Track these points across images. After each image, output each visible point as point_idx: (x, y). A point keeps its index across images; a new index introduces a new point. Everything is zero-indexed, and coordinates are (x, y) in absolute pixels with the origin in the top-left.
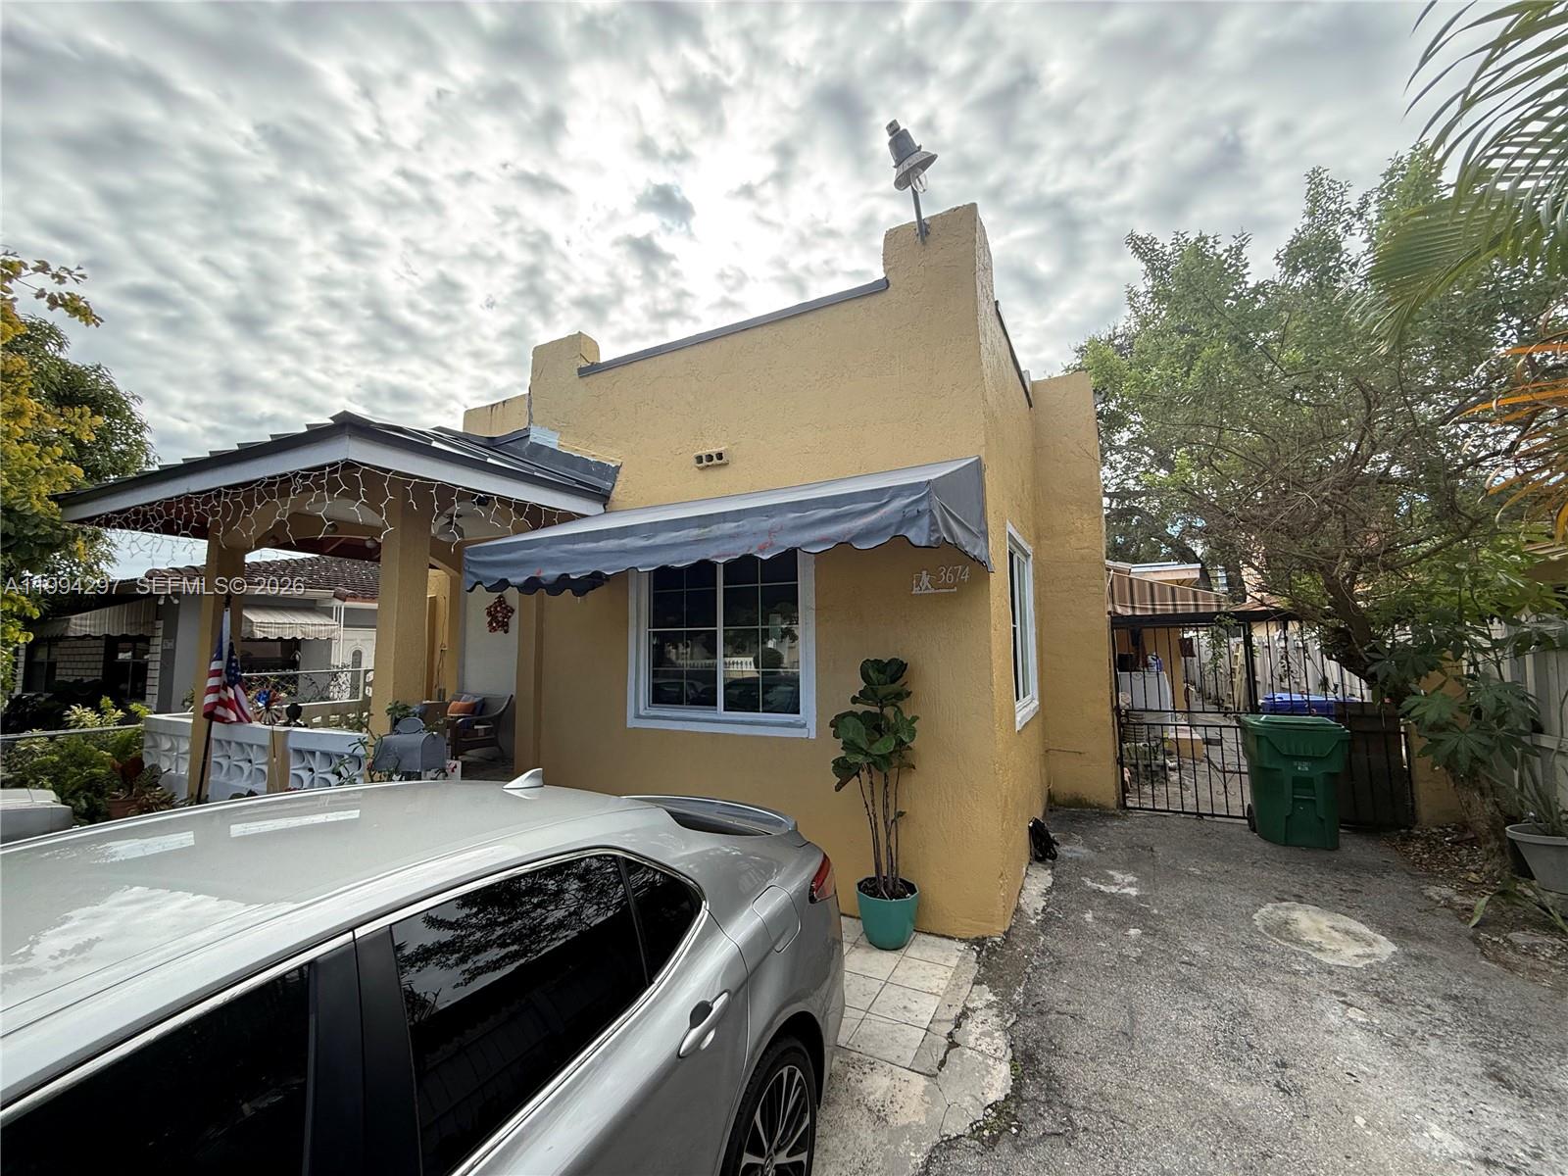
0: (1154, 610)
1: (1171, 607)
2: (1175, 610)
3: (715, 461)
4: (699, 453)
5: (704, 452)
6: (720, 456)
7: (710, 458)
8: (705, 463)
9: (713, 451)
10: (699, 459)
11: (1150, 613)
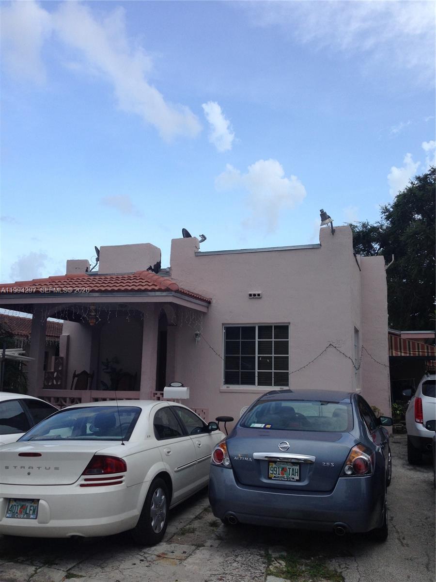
0: (410, 354)
1: (417, 353)
2: (419, 354)
3: (257, 296)
4: (250, 293)
5: (252, 293)
6: (259, 295)
7: (255, 295)
8: (252, 296)
9: (257, 293)
10: (250, 295)
11: (408, 355)
